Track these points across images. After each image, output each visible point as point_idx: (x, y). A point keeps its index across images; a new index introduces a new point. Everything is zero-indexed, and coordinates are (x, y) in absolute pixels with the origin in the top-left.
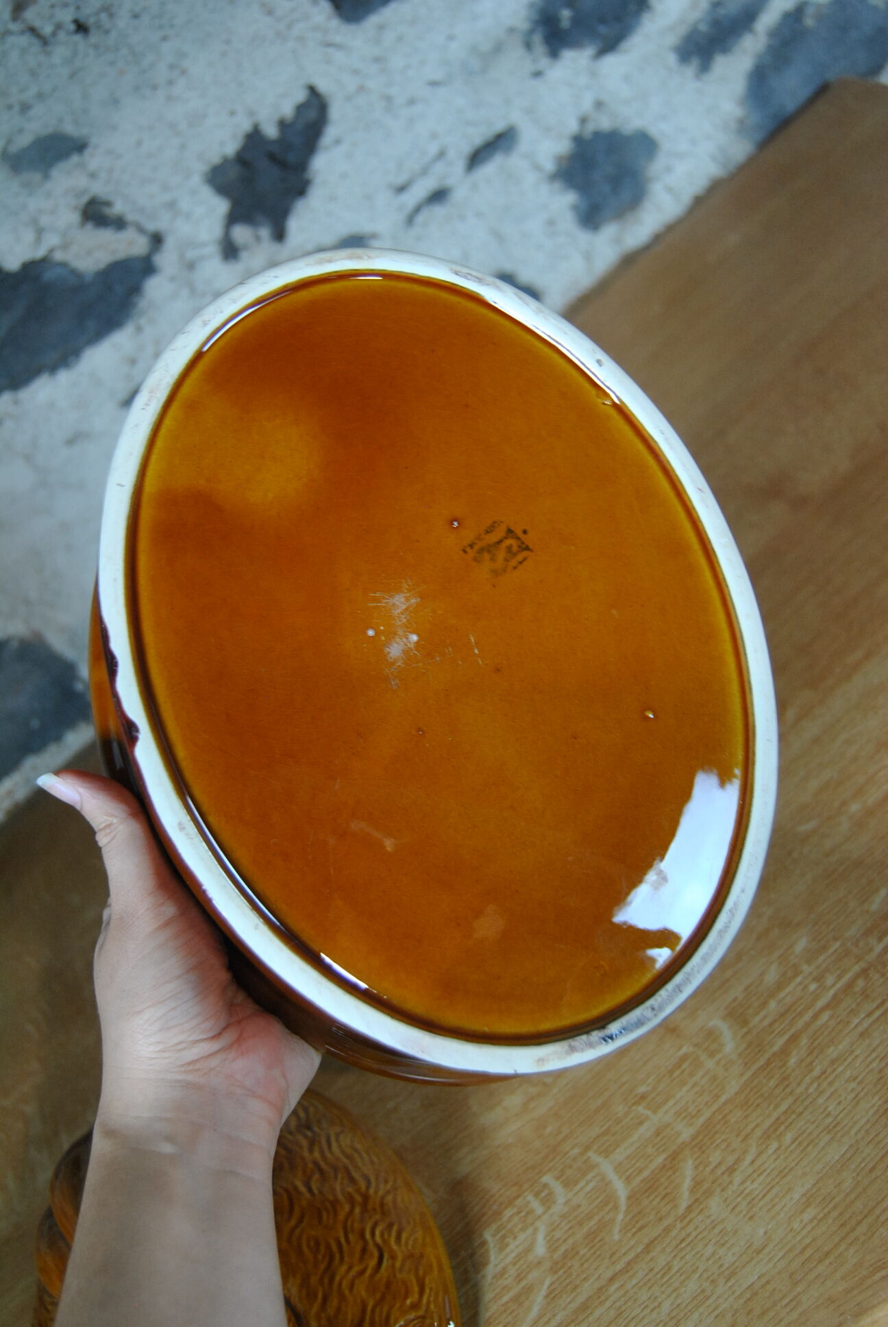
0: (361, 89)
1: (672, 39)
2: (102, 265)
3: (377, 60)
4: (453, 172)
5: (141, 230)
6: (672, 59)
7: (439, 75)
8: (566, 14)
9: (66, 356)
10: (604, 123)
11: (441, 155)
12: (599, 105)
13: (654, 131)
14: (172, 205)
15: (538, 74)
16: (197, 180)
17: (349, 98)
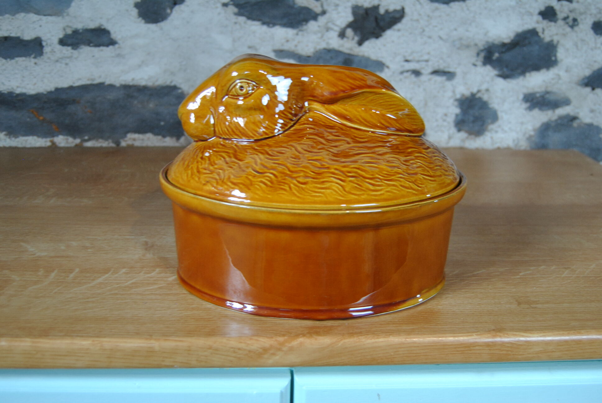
0: (417, 20)
1: (525, 91)
2: (303, 5)
3: (428, 16)
4: (427, 70)
5: (322, 6)
6: (521, 97)
7: (444, 37)
8: (496, 55)
9: (270, 23)
10: (485, 97)
11: (427, 61)
12: (487, 90)
13: (500, 114)
14: (337, 5)
15: (475, 65)
16: (349, 4)
17: (412, 20)
